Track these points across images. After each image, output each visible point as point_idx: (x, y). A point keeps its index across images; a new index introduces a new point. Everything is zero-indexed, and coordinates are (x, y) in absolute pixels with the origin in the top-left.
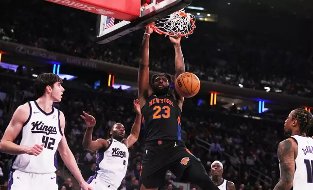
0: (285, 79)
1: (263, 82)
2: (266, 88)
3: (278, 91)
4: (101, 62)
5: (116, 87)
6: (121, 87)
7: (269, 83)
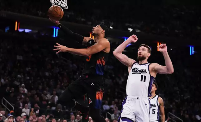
0: (142, 22)
1: (127, 24)
2: (129, 29)
3: (139, 31)
4: (9, 12)
5: (21, 30)
6: (24, 30)
7: (131, 25)
